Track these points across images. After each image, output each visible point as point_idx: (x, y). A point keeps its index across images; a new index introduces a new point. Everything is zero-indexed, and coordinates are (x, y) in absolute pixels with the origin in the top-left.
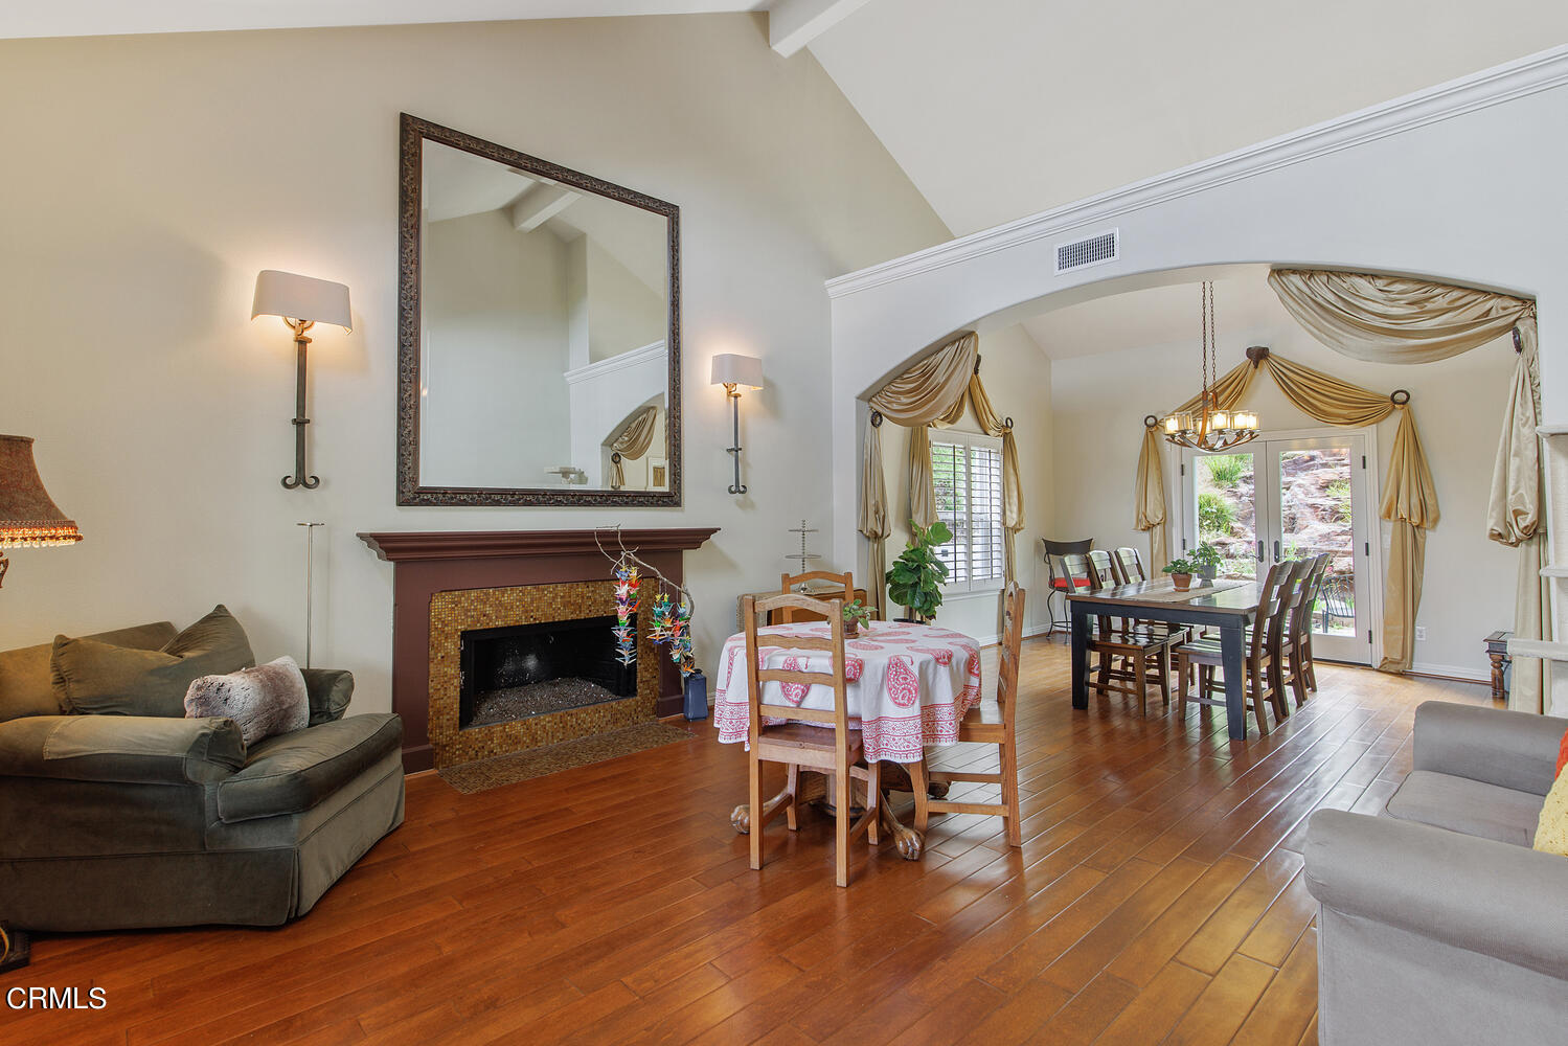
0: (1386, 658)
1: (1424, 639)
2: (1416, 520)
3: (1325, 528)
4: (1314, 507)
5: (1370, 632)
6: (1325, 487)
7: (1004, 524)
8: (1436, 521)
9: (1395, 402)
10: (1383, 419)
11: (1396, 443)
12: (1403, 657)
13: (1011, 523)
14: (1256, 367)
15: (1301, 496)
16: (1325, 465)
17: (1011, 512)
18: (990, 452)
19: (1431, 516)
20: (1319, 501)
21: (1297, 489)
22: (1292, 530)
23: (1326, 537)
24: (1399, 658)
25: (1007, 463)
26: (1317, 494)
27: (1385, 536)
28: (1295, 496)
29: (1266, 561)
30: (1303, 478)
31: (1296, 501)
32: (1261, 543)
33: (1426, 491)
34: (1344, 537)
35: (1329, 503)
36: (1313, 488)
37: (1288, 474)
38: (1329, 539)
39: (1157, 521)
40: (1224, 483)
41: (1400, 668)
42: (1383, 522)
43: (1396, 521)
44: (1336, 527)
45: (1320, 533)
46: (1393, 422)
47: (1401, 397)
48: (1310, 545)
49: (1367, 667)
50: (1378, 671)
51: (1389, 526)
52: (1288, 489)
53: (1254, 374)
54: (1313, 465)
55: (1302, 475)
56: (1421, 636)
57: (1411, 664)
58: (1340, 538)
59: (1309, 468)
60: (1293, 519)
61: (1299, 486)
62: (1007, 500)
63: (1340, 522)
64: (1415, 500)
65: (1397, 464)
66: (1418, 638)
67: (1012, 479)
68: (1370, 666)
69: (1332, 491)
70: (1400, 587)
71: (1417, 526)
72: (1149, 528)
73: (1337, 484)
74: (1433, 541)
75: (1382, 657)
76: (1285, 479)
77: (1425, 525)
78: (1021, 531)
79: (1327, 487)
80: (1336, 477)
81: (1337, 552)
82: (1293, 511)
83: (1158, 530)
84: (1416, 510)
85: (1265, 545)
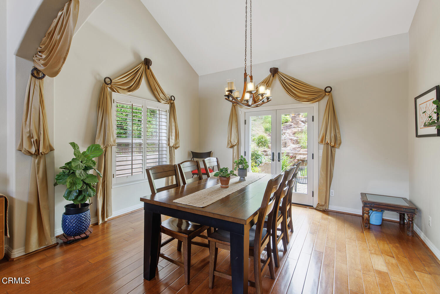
0: (318, 204)
1: (333, 195)
2: (333, 144)
3: (294, 146)
4: (291, 139)
5: (313, 192)
6: (294, 134)
7: (169, 145)
8: (340, 144)
9: (326, 92)
10: (322, 99)
11: (326, 110)
12: (325, 203)
13: (172, 144)
14: (273, 77)
15: (288, 136)
16: (294, 127)
17: (172, 139)
18: (159, 110)
19: (338, 142)
20: (293, 138)
21: (287, 134)
22: (285, 147)
23: (294, 149)
24: (324, 204)
25: (171, 116)
26: (292, 136)
27: (320, 151)
28: (286, 136)
29: (275, 161)
30: (289, 131)
31: (286, 138)
32: (273, 153)
33: (337, 131)
34: (299, 149)
35: (295, 138)
36: (291, 134)
37: (285, 130)
38: (295, 149)
39: (235, 144)
40: (268, 132)
41: (324, 208)
42: (319, 144)
43: (325, 144)
44: (297, 146)
45: (293, 147)
46: (324, 102)
47: (328, 89)
48: (290, 151)
49: (311, 207)
50: (316, 209)
51: (322, 146)
52: (284, 134)
53: (273, 80)
54: (291, 127)
55: (288, 130)
56: (332, 194)
57: (328, 207)
58: (298, 149)
59: (290, 128)
60: (286, 143)
61: (288, 133)
62: (170, 134)
63: (298, 144)
64: (333, 135)
65: (326, 119)
66: (331, 195)
67: (173, 124)
68: (312, 206)
69: (296, 135)
70: (325, 172)
71: (333, 147)
72: (232, 147)
73: (297, 133)
74: (338, 152)
75: (317, 203)
76: (284, 131)
77: (336, 146)
78: (179, 148)
79: (295, 134)
80: (297, 131)
81: (297, 153)
82: (286, 141)
83: (235, 147)
84: (333, 140)
85: (275, 154)
